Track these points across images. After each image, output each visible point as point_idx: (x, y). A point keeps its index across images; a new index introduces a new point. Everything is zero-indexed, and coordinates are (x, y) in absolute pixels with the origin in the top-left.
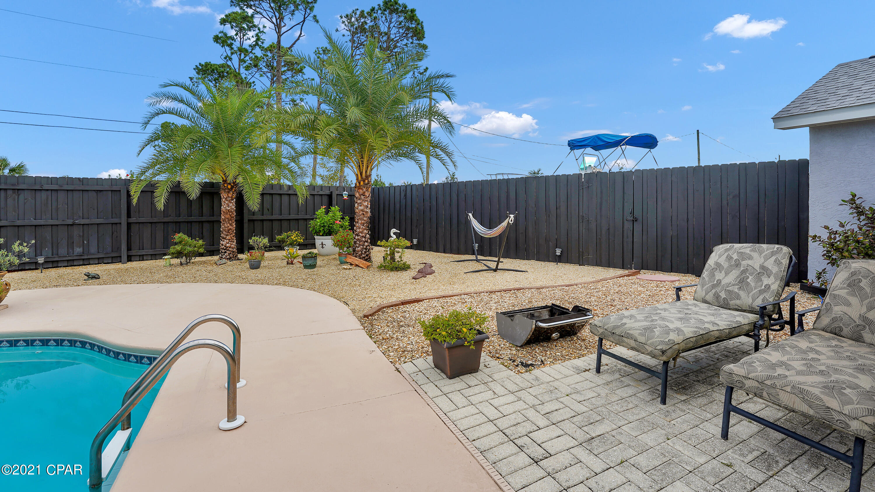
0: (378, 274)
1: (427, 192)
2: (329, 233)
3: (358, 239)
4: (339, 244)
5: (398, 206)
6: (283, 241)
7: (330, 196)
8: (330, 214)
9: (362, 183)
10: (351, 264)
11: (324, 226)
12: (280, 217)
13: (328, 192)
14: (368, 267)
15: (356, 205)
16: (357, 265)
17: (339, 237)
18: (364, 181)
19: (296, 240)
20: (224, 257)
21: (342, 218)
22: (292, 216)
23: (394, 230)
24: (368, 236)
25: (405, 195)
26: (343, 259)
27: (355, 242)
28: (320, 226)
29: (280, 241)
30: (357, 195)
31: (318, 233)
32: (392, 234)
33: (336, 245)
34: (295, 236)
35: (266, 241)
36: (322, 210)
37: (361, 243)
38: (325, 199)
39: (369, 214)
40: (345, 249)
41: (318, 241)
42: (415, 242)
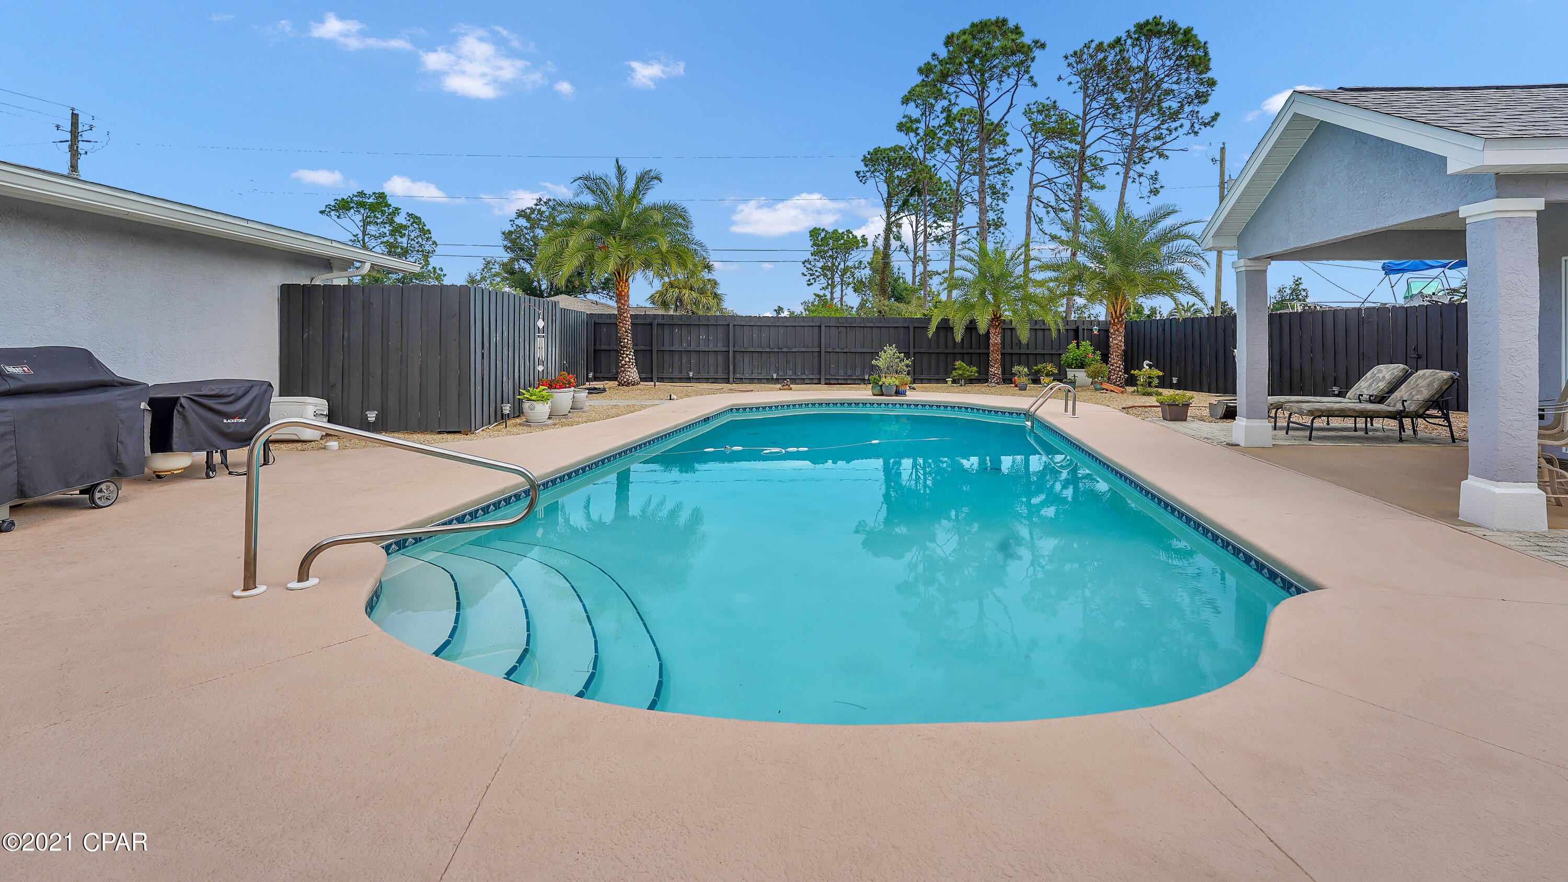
0: (1130, 397)
1: (1189, 328)
2: (1082, 365)
3: (1112, 369)
4: (1093, 375)
5: (1155, 341)
6: (1038, 372)
7: (1076, 331)
8: (1082, 348)
9: (1116, 320)
10: (1107, 390)
11: (1077, 360)
12: (1028, 352)
13: (1074, 327)
14: (1122, 392)
15: (1111, 339)
16: (1112, 391)
17: (1092, 368)
18: (1118, 319)
19: (1052, 371)
20: (993, 381)
21: (1093, 353)
22: (1039, 351)
23: (1147, 362)
24: (1122, 366)
25: (1164, 330)
26: (1098, 386)
27: (1110, 372)
28: (1072, 359)
29: (1036, 371)
30: (1112, 331)
31: (1069, 366)
32: (1145, 366)
33: (1089, 376)
34: (1050, 367)
35: (1026, 370)
36: (1074, 343)
37: (1116, 372)
38: (1071, 334)
39: (1123, 348)
40: (1100, 378)
41: (1071, 373)
42: (1175, 380)
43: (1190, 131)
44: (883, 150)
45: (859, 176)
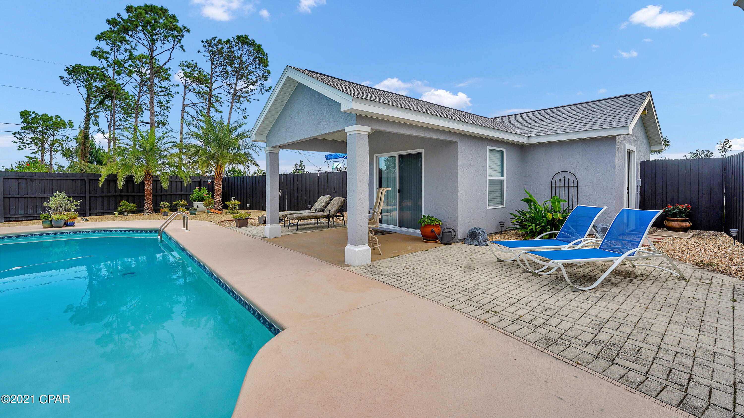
0: (225, 215)
1: (254, 180)
2: (201, 200)
3: (216, 202)
4: (207, 205)
5: (239, 187)
6: (176, 205)
7: (200, 183)
8: (202, 191)
9: (218, 177)
10: (213, 213)
11: (198, 197)
12: (171, 194)
13: (199, 180)
14: (221, 213)
15: (215, 186)
16: (216, 213)
17: (206, 202)
18: (219, 176)
19: (184, 204)
20: (147, 212)
21: (207, 193)
22: (178, 193)
23: (233, 197)
24: (221, 200)
25: (243, 181)
26: (209, 211)
27: (215, 203)
28: (196, 197)
30: (215, 182)
31: (195, 201)
32: (232, 199)
33: (205, 206)
34: (183, 202)
35: (168, 204)
36: (197, 189)
37: (218, 203)
38: (197, 184)
39: (221, 190)
40: (210, 207)
41: (195, 205)
42: (248, 205)
43: (260, 92)
44: (83, 67)
45: (63, 80)
